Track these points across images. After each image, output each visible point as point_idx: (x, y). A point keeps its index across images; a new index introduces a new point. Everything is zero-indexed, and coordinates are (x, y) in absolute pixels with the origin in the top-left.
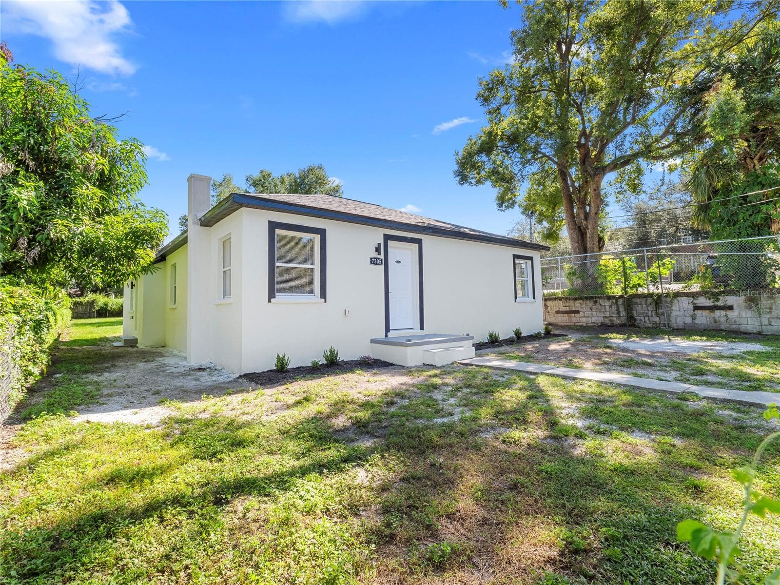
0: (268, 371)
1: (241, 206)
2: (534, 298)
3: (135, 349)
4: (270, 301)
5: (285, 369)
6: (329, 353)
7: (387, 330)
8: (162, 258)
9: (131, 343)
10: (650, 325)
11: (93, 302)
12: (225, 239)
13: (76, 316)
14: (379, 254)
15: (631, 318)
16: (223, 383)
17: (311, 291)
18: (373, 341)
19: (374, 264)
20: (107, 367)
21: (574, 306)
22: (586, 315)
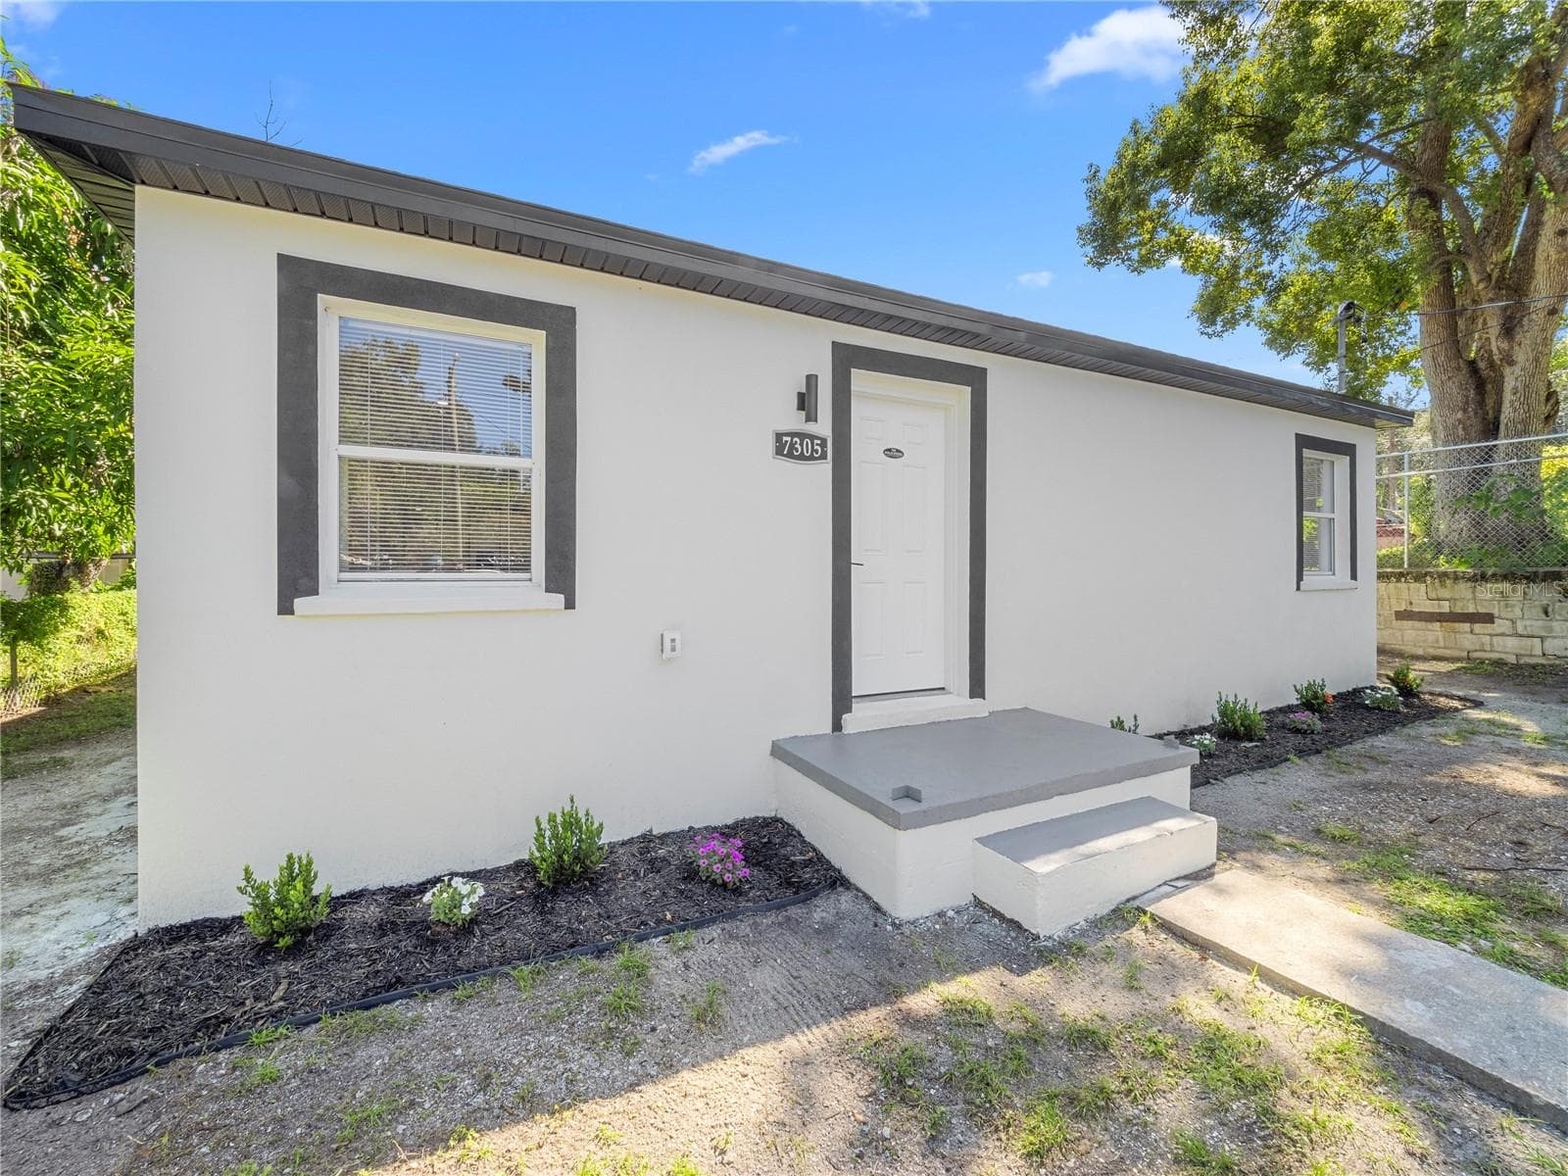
2: (1354, 577)
4: (286, 608)
7: (842, 699)
14: (811, 417)
18: (779, 753)
21: (1474, 599)
22: (1520, 630)
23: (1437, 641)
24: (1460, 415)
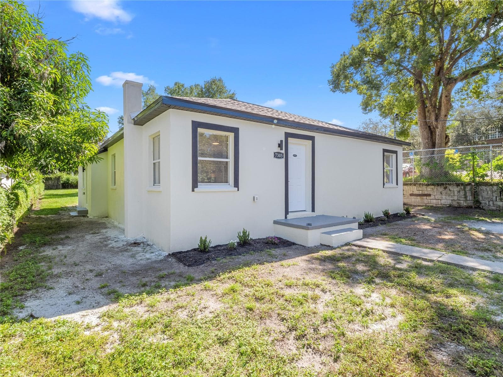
0: (192, 250)
1: (169, 107)
2: (397, 184)
3: (86, 219)
4: (193, 191)
5: (207, 250)
6: (242, 234)
7: (287, 212)
8: (104, 149)
9: (84, 213)
10: (494, 208)
11: (59, 177)
12: (154, 136)
13: (47, 188)
14: (281, 149)
15: (477, 202)
16: (156, 262)
17: (227, 182)
18: (276, 222)
19: (277, 157)
20: (62, 239)
21: (427, 190)
22: (436, 198)
23: (419, 202)
24: (427, 141)
